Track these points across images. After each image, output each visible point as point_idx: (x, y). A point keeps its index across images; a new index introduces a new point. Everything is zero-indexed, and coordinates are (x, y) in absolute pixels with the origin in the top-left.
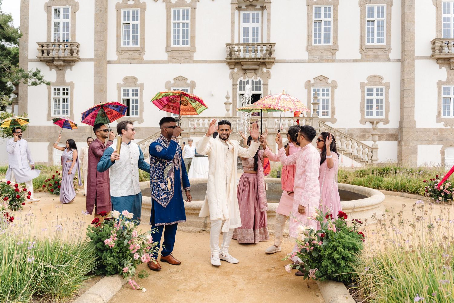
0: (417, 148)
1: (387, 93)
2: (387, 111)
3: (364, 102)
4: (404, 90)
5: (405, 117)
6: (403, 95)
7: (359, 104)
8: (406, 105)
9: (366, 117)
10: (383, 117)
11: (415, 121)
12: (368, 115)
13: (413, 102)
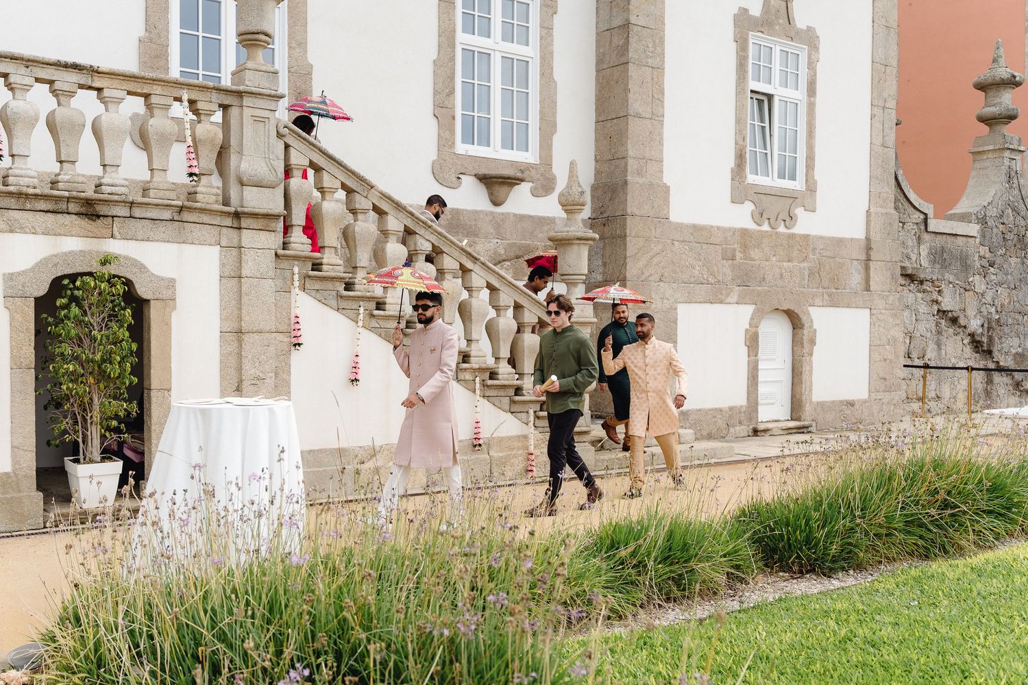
0: (675, 322)
1: (547, 29)
2: (548, 128)
3: (453, 59)
4: (626, 26)
5: (630, 161)
6: (624, 49)
7: (429, 69)
8: (636, 103)
9: (461, 148)
10: (530, 157)
11: (667, 189)
12: (469, 138)
13: (657, 96)
